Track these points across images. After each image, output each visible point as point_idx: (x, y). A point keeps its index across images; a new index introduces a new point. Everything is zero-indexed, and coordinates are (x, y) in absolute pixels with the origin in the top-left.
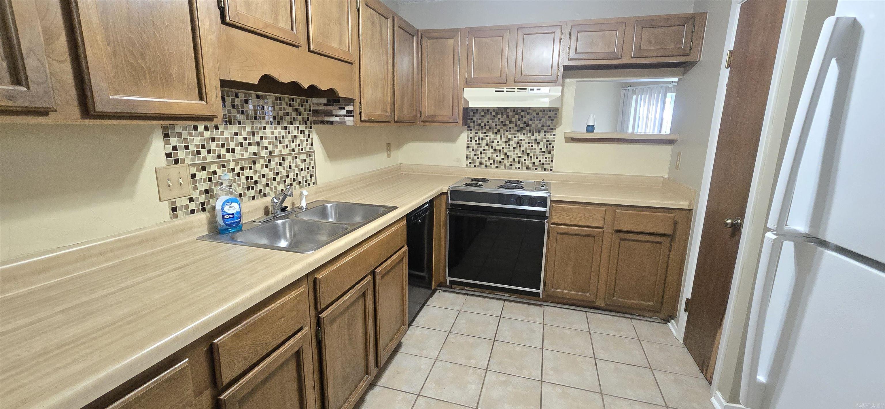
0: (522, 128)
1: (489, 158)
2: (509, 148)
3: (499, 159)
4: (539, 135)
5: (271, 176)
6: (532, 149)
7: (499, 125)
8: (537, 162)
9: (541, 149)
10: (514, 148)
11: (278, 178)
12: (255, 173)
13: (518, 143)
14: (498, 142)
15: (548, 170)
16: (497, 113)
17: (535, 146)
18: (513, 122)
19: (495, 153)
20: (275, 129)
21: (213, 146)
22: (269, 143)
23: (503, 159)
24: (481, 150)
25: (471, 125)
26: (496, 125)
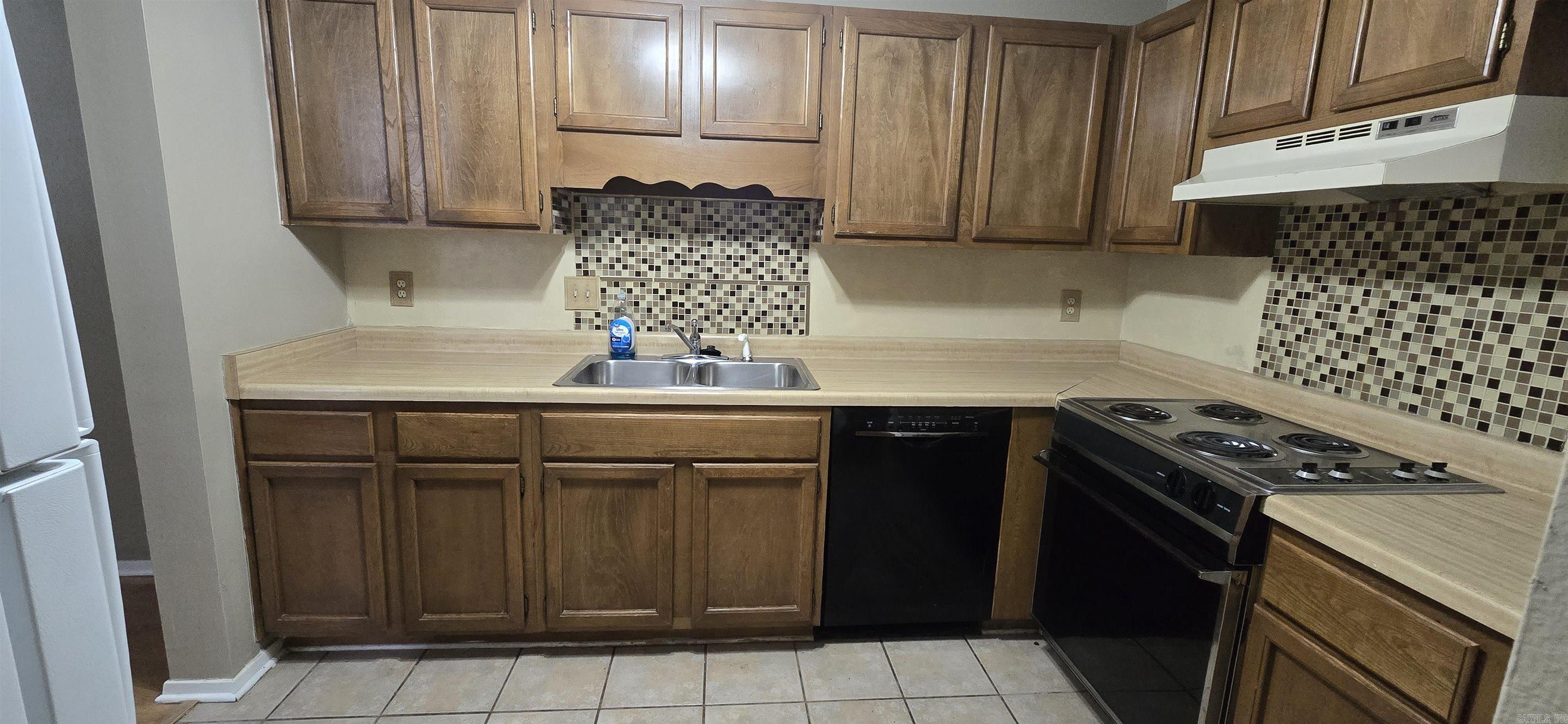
0: (1445, 268)
1: (1319, 359)
2: (1387, 335)
3: (1349, 365)
4: (1516, 295)
5: (714, 306)
6: (1474, 347)
7: (1366, 255)
8: (1490, 401)
9: (1516, 353)
10: (1406, 337)
11: (726, 312)
12: (688, 299)
13: (1422, 318)
14: (1354, 310)
15: (1539, 441)
16: (1363, 217)
17: (1490, 337)
18: (1416, 246)
19: (1338, 346)
20: (730, 245)
21: (631, 261)
22: (716, 264)
23: (1361, 367)
24: (1300, 330)
25: (1284, 253)
26: (1356, 254)
